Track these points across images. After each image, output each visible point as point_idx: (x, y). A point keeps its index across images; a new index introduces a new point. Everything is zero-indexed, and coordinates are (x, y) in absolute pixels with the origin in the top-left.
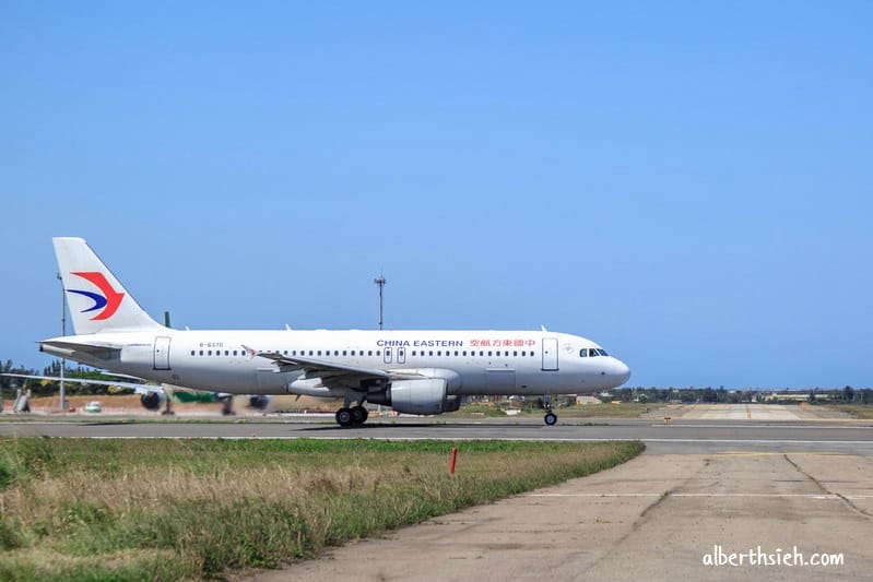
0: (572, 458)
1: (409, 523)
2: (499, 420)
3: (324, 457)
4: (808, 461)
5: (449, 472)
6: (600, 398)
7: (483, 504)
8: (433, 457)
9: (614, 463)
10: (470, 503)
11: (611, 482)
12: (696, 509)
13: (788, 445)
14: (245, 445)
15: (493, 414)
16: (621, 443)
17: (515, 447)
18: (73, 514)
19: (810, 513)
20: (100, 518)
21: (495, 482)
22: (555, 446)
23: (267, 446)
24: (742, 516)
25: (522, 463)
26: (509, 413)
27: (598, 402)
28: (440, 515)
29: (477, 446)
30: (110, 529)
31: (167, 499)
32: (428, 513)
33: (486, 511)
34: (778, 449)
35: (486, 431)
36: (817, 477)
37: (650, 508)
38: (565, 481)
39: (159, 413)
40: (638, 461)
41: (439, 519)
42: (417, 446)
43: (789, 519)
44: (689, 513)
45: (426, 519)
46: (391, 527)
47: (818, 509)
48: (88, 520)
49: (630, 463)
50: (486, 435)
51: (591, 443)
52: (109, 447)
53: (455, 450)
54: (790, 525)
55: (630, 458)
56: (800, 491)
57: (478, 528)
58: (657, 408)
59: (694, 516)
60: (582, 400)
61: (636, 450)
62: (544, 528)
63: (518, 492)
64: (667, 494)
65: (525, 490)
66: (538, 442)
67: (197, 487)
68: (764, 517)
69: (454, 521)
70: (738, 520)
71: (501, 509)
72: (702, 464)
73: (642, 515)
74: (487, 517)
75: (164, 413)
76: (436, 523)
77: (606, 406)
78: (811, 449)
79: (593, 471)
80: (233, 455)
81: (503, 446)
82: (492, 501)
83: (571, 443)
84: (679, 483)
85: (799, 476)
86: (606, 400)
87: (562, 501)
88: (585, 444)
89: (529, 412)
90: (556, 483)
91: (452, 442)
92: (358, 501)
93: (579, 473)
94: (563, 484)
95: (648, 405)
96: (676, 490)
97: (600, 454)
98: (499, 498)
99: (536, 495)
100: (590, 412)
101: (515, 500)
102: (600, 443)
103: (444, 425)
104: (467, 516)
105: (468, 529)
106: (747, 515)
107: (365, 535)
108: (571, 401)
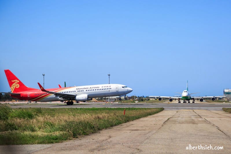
0: (149, 111)
1: (116, 125)
2: (134, 103)
3: (98, 111)
4: (198, 112)
5: (124, 114)
6: (155, 99)
7: (131, 121)
8: (120, 111)
9: (157, 112)
10: (128, 121)
11: (157, 116)
12: (175, 122)
13: (193, 108)
14: (81, 109)
15: (132, 102)
16: (159, 108)
17: (137, 109)
18: (46, 124)
19: (199, 122)
20: (52, 125)
21: (133, 116)
22: (145, 109)
23: (86, 109)
24: (185, 123)
25: (138, 113)
26: (136, 102)
27: (154, 99)
28: (122, 123)
29: (129, 109)
30: (54, 127)
31: (66, 121)
32: (119, 123)
33: (131, 122)
34: (192, 109)
35: (131, 106)
36: (200, 115)
37: (165, 122)
38: (148, 116)
39: (63, 103)
40: (163, 112)
41: (122, 124)
42: (116, 109)
43: (194, 124)
44: (174, 122)
45: (119, 124)
46: (112, 126)
47: (200, 122)
48: (49, 125)
49: (161, 112)
50: (131, 107)
51: (153, 108)
52: (53, 110)
53: (125, 110)
54: (195, 125)
55: (161, 111)
56: (196, 118)
58: (166, 101)
59: (175, 123)
60: (151, 99)
61: (162, 109)
62: (143, 126)
63: (138, 118)
64: (169, 119)
65: (139, 118)
66: (142, 108)
67: (72, 118)
68: (189, 123)
69: (125, 125)
70: (184, 124)
71: (135, 122)
72: (176, 112)
73: (164, 123)
74: (132, 124)
76: (121, 125)
77: (156, 100)
78: (199, 109)
79: (153, 114)
80: (79, 111)
81: (135, 109)
83: (149, 108)
84: (171, 116)
85: (196, 115)
86: (156, 99)
87: (147, 120)
88: (152, 108)
89: (140, 102)
90: (146, 117)
91: (124, 108)
92: (105, 121)
93: (150, 114)
94: (147, 117)
95: (164, 100)
96: (171, 118)
97: (154, 110)
98: (134, 120)
99: (141, 119)
100: (152, 102)
101: (137, 120)
102: (155, 108)
103: (122, 105)
104: (127, 124)
105: (128, 126)
106: (186, 123)
107: (106, 128)
108: (149, 99)
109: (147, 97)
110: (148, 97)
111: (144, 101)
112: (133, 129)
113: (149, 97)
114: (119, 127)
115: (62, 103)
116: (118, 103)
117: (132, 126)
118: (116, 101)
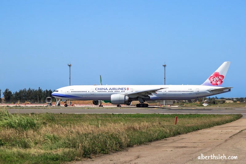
0: (218, 119)
1: (157, 139)
2: (201, 108)
7: (183, 134)
10: (179, 134)
15: (198, 105)
16: (235, 114)
17: (202, 116)
20: (55, 139)
21: (189, 127)
22: (214, 116)
29: (190, 116)
30: (57, 142)
33: (183, 136)
35: (194, 111)
37: (234, 135)
38: (213, 127)
39: (98, 106)
41: (167, 138)
45: (163, 138)
46: (150, 141)
50: (193, 113)
51: (225, 115)
57: (178, 142)
60: (227, 101)
63: (196, 130)
64: (242, 131)
65: (198, 129)
66: (209, 115)
69: (171, 139)
71: (188, 135)
73: (230, 137)
75: (100, 106)
76: (165, 140)
77: (234, 103)
79: (223, 123)
81: (198, 116)
82: (186, 133)
83: (219, 115)
86: (235, 101)
87: (208, 133)
89: (210, 105)
90: (210, 127)
91: (183, 115)
93: (218, 124)
97: (227, 118)
98: (189, 132)
101: (194, 133)
102: (229, 115)
103: (182, 109)
104: (176, 138)
105: (174, 142)
107: (140, 143)
108: (224, 102)
109: (221, 99)
110: (223, 98)
111: (217, 104)
112: (180, 145)
113: (225, 99)
114: (161, 143)
115: (96, 106)
116: (177, 106)
117: (181, 141)
118: (176, 104)
